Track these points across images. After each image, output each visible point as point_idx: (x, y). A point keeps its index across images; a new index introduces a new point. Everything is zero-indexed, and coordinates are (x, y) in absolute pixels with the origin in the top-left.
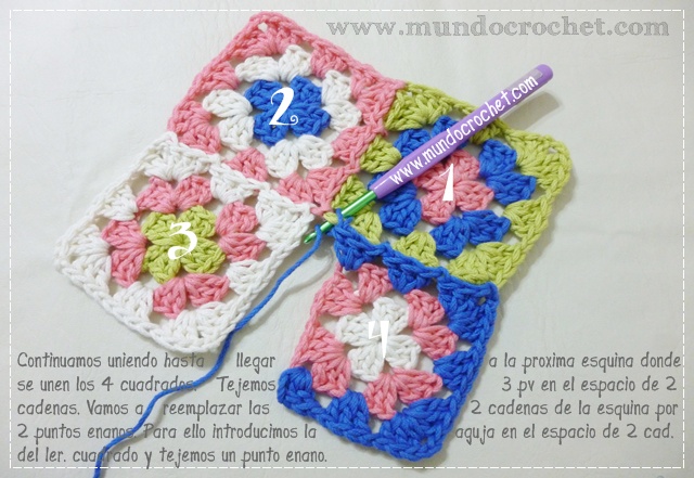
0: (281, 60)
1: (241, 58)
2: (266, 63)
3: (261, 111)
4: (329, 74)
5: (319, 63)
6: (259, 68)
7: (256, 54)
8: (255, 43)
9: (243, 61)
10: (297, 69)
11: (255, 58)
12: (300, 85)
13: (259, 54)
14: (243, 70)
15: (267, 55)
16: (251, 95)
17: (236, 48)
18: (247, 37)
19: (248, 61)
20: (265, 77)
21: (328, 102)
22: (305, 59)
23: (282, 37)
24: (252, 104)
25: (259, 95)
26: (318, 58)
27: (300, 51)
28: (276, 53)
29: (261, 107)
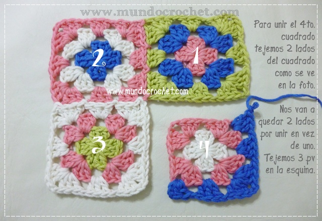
0: (79, 39)
1: (61, 50)
2: (73, 44)
3: (88, 67)
4: (105, 32)
5: (97, 30)
6: (73, 49)
7: (66, 44)
8: (62, 39)
9: (63, 50)
10: (89, 39)
11: (67, 45)
12: (96, 45)
13: (67, 43)
14: (66, 54)
15: (71, 41)
16: (78, 63)
17: (55, 46)
18: (56, 39)
19: (65, 49)
20: (78, 51)
21: (114, 46)
22: (89, 32)
23: (72, 28)
24: (82, 67)
25: (82, 61)
26: (94, 28)
27: (85, 30)
28: (75, 38)
29: (87, 66)
